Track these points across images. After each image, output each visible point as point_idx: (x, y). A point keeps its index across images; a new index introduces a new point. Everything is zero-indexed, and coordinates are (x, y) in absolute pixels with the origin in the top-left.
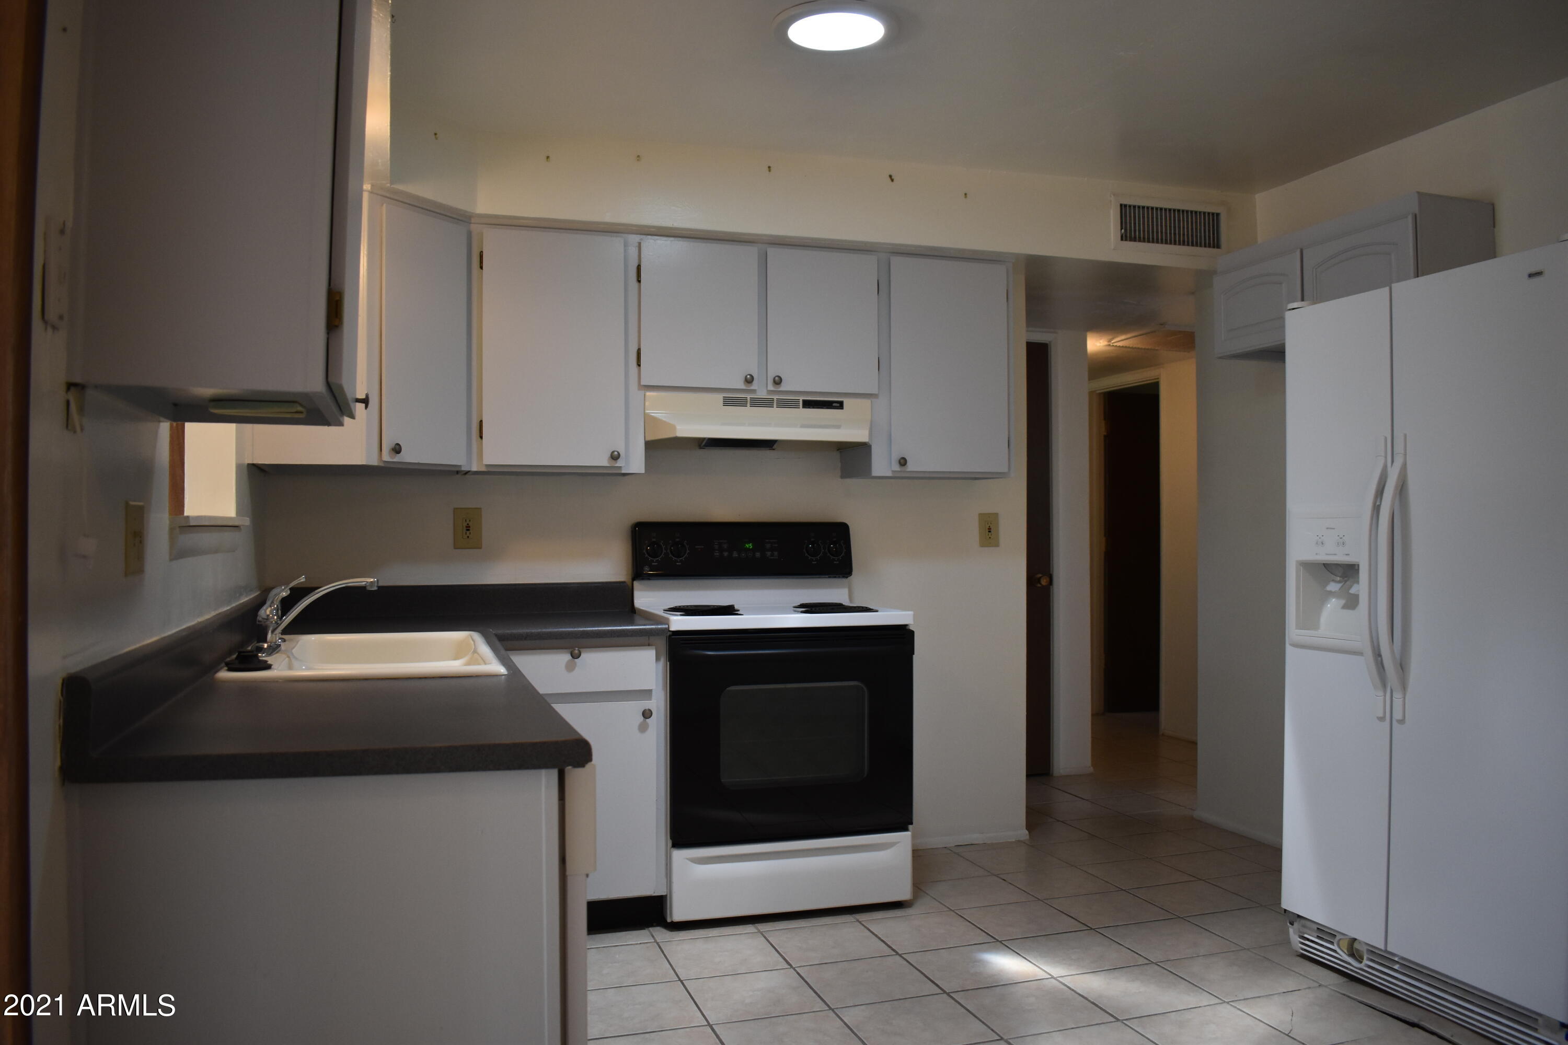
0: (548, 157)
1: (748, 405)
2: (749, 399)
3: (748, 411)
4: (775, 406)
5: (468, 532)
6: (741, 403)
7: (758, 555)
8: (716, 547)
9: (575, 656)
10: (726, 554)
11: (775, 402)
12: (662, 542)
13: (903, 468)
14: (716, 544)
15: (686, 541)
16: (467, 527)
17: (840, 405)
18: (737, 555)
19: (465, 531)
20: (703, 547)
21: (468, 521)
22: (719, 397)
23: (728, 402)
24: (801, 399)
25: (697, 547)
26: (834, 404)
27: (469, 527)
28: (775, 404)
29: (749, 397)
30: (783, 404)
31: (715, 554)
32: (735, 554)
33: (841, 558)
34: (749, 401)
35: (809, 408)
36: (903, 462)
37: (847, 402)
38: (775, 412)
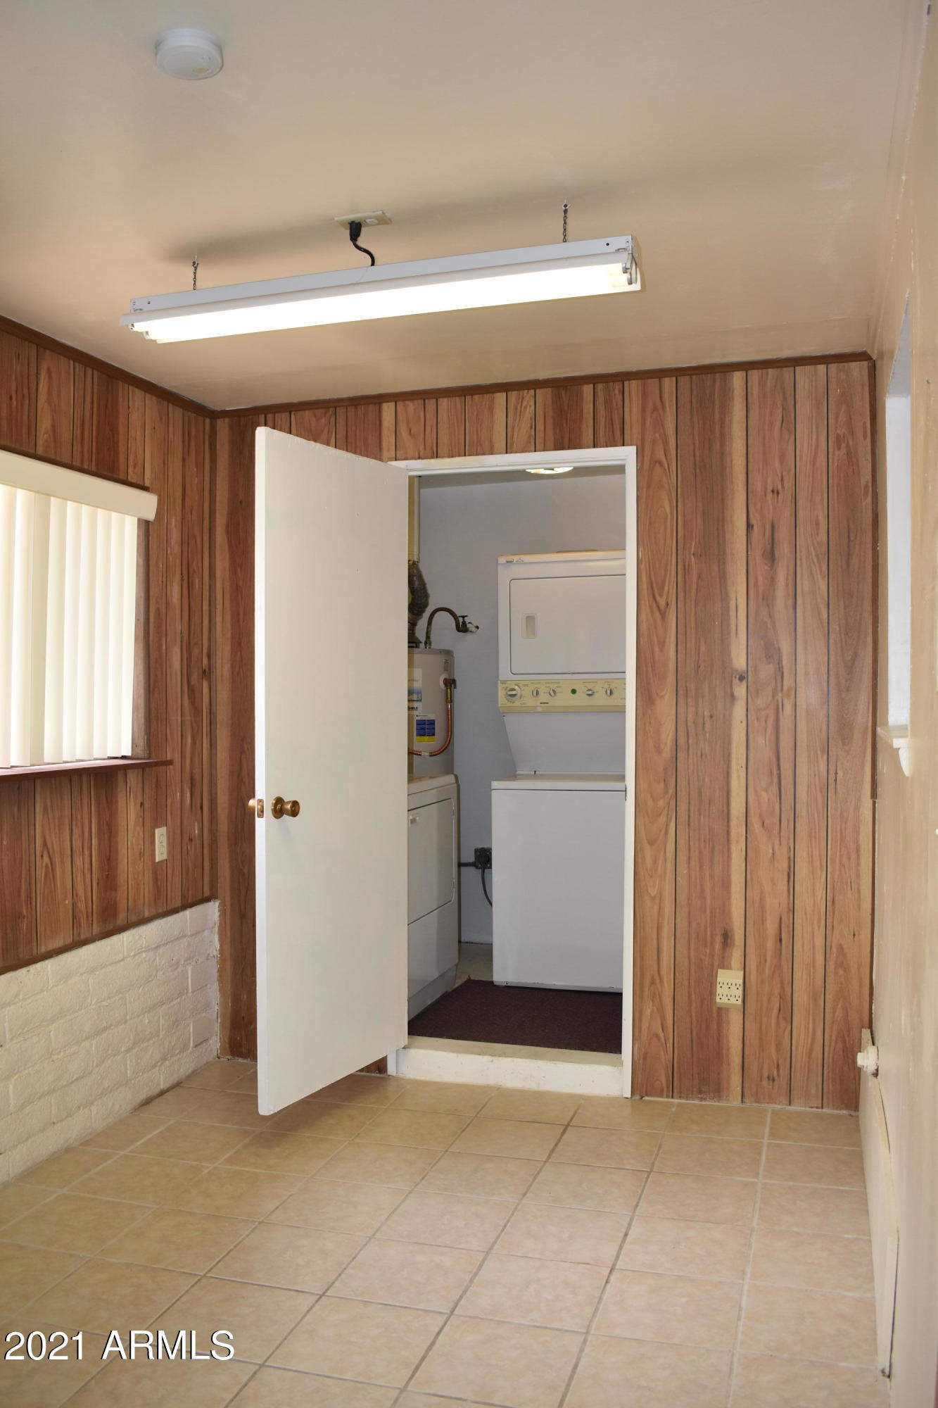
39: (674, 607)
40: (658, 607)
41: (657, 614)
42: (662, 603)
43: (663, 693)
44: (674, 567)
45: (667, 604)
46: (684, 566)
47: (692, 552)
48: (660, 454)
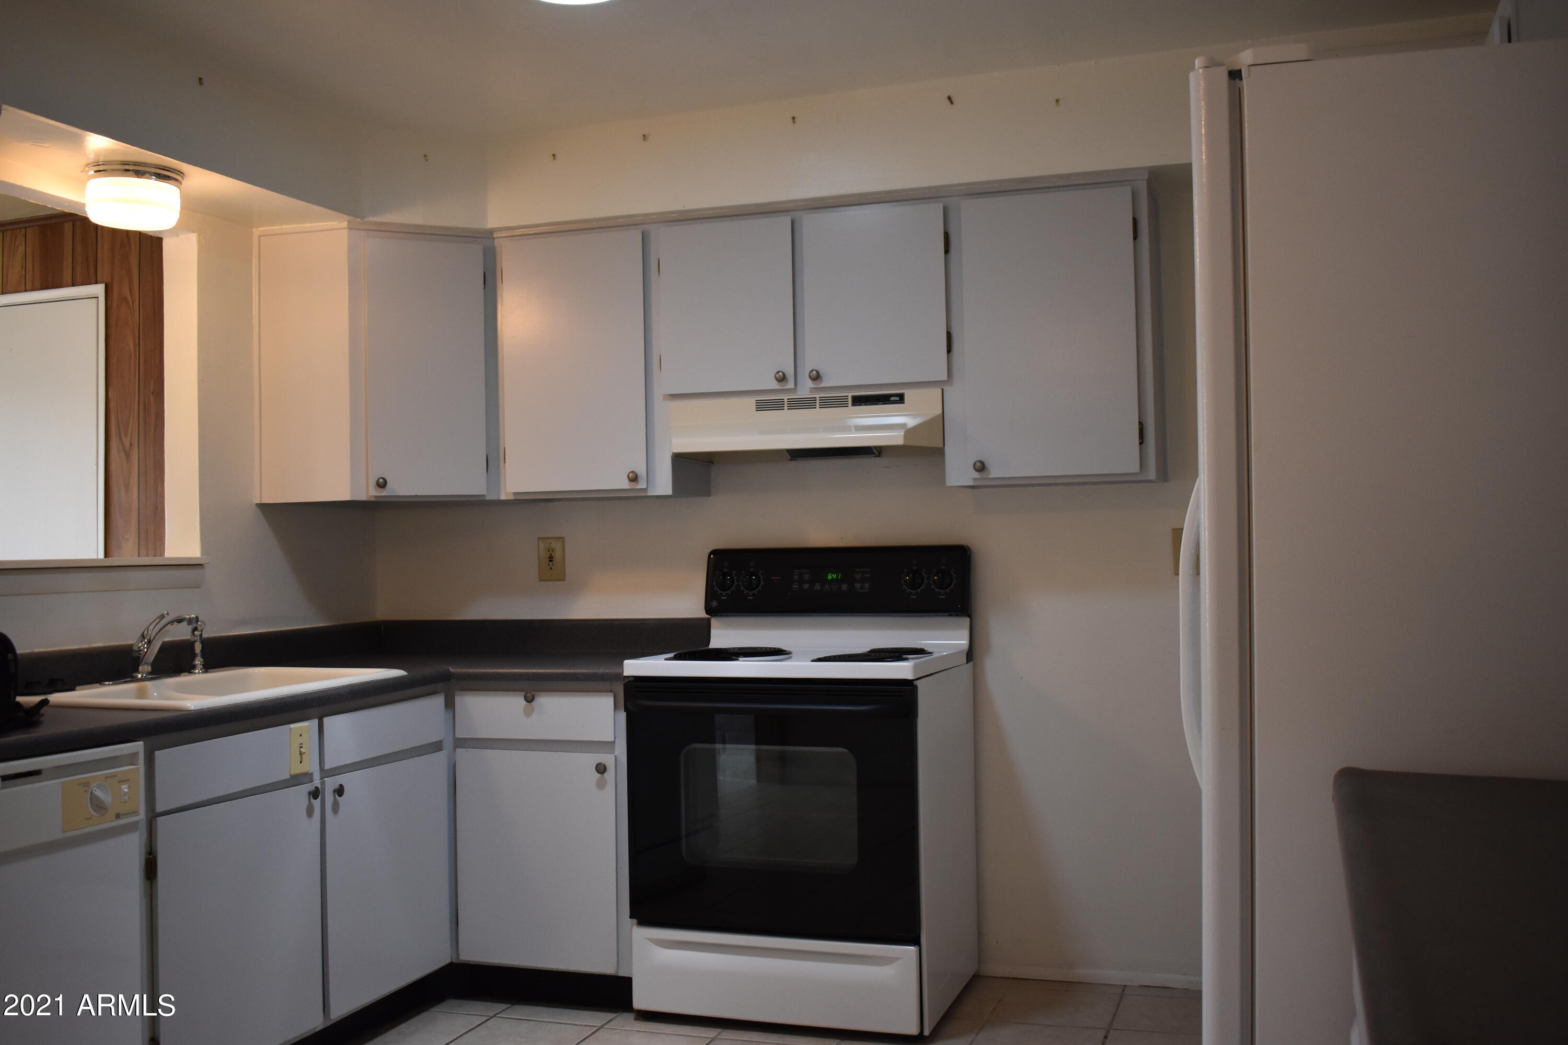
0: (554, 155)
1: (786, 408)
2: (786, 401)
3: (786, 415)
4: (818, 406)
5: (551, 563)
6: (777, 405)
7: (845, 587)
8: (796, 577)
9: (530, 700)
10: (806, 586)
11: (818, 402)
12: (734, 572)
13: (984, 475)
14: (796, 575)
15: (761, 572)
16: (550, 557)
17: (901, 399)
18: (819, 588)
19: (548, 562)
20: (779, 578)
21: (551, 552)
22: (751, 401)
23: (762, 406)
24: (850, 395)
25: (772, 578)
26: (893, 398)
27: (552, 557)
28: (818, 404)
29: (785, 397)
30: (827, 403)
31: (794, 586)
32: (817, 587)
33: (948, 592)
34: (786, 403)
35: (860, 405)
36: (981, 467)
37: (909, 394)
38: (818, 414)
39: (136, 448)
40: (124, 447)
41: (123, 453)
42: (127, 444)
43: (128, 536)
44: (136, 407)
45: (131, 445)
46: (145, 405)
47: (151, 392)
48: (126, 292)
